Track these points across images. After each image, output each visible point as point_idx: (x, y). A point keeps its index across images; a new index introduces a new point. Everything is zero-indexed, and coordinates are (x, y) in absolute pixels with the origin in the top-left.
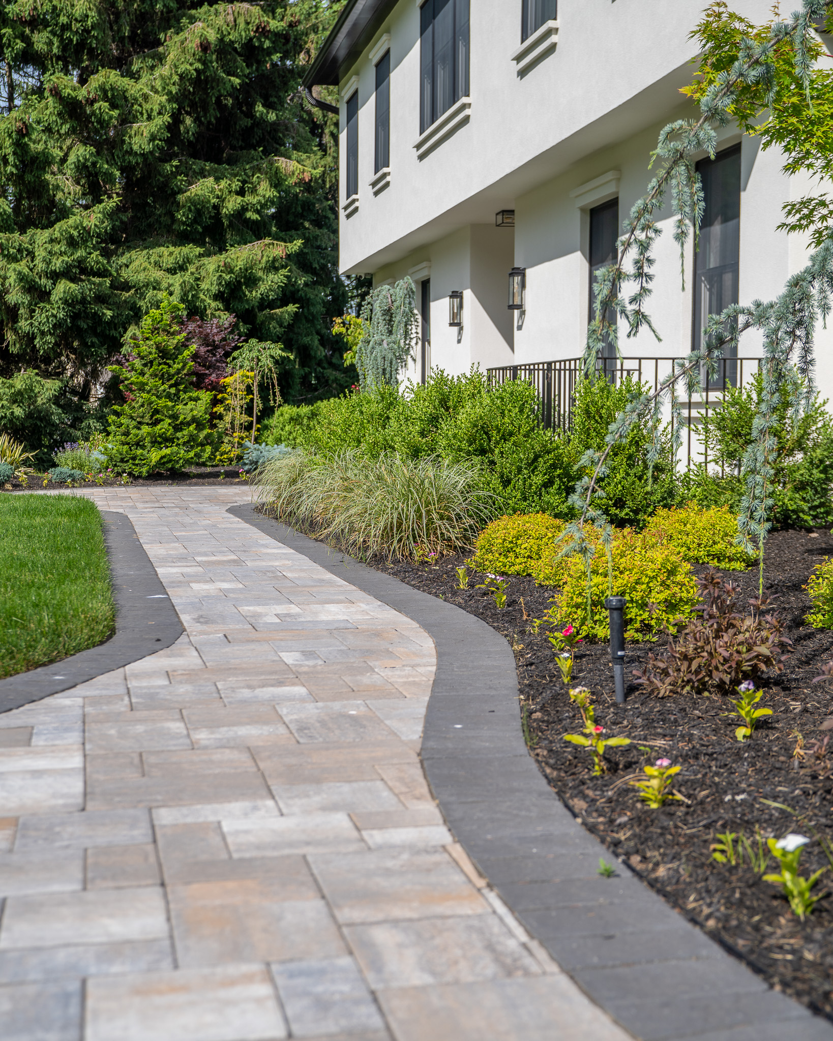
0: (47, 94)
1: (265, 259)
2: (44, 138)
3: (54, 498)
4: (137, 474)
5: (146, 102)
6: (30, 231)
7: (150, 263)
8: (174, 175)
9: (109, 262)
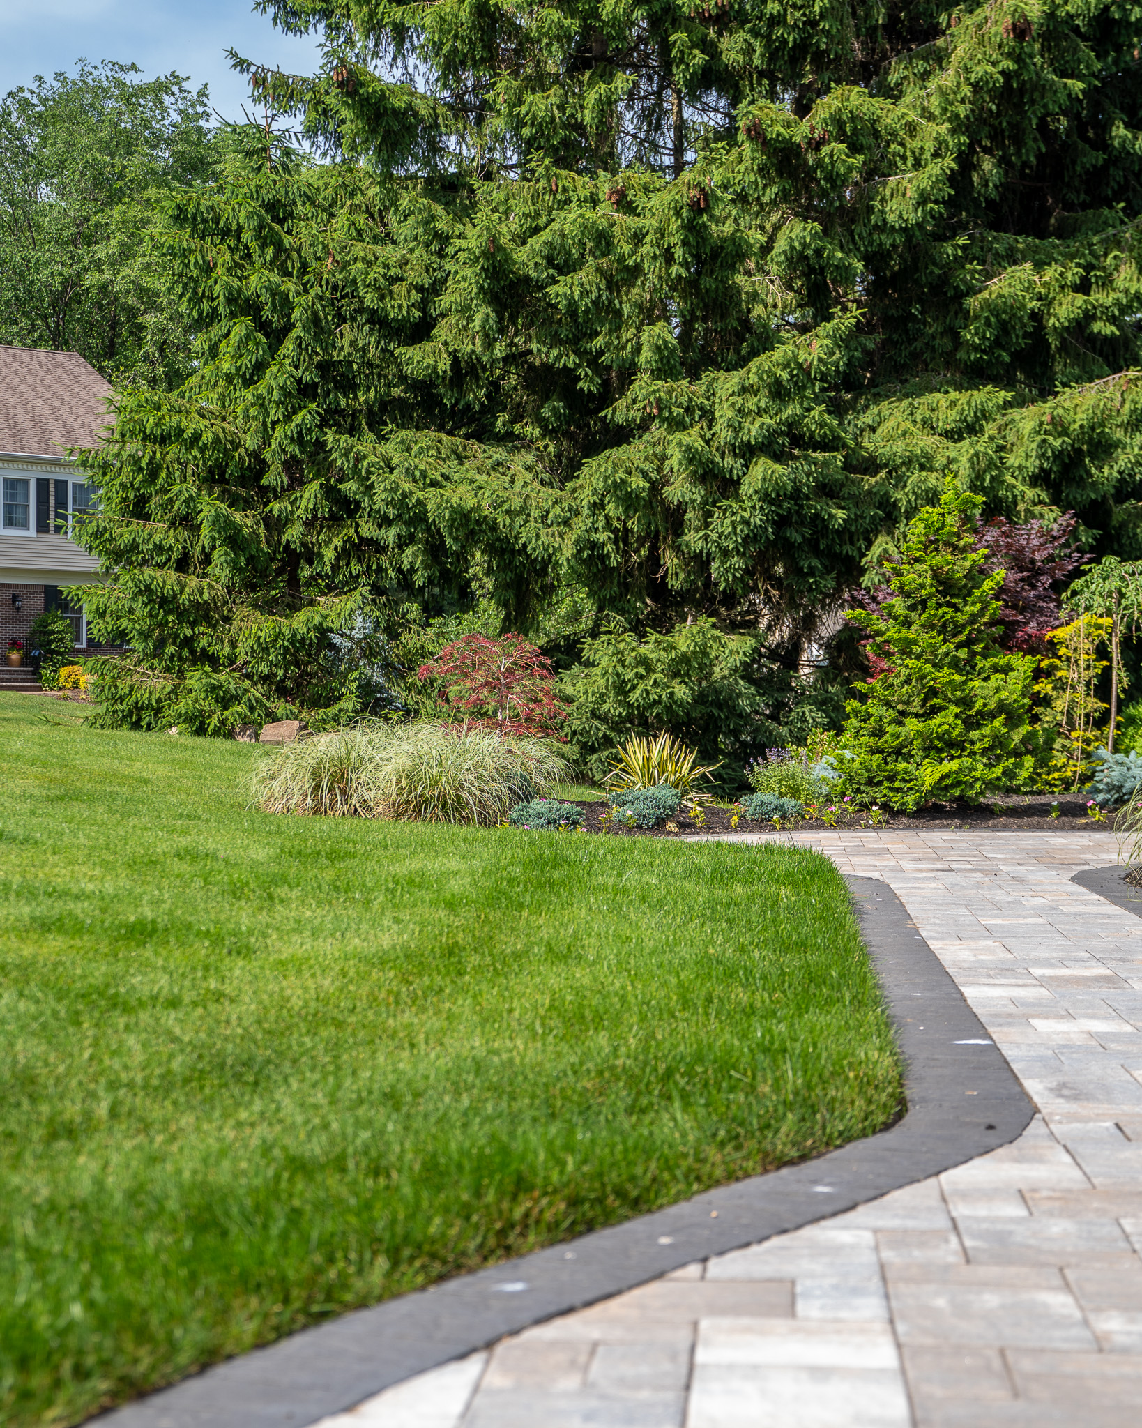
0: (741, 136)
1: (1128, 406)
2: (734, 212)
3: (758, 848)
4: (896, 807)
5: (912, 137)
6: (707, 376)
7: (914, 422)
8: (960, 262)
9: (841, 424)
